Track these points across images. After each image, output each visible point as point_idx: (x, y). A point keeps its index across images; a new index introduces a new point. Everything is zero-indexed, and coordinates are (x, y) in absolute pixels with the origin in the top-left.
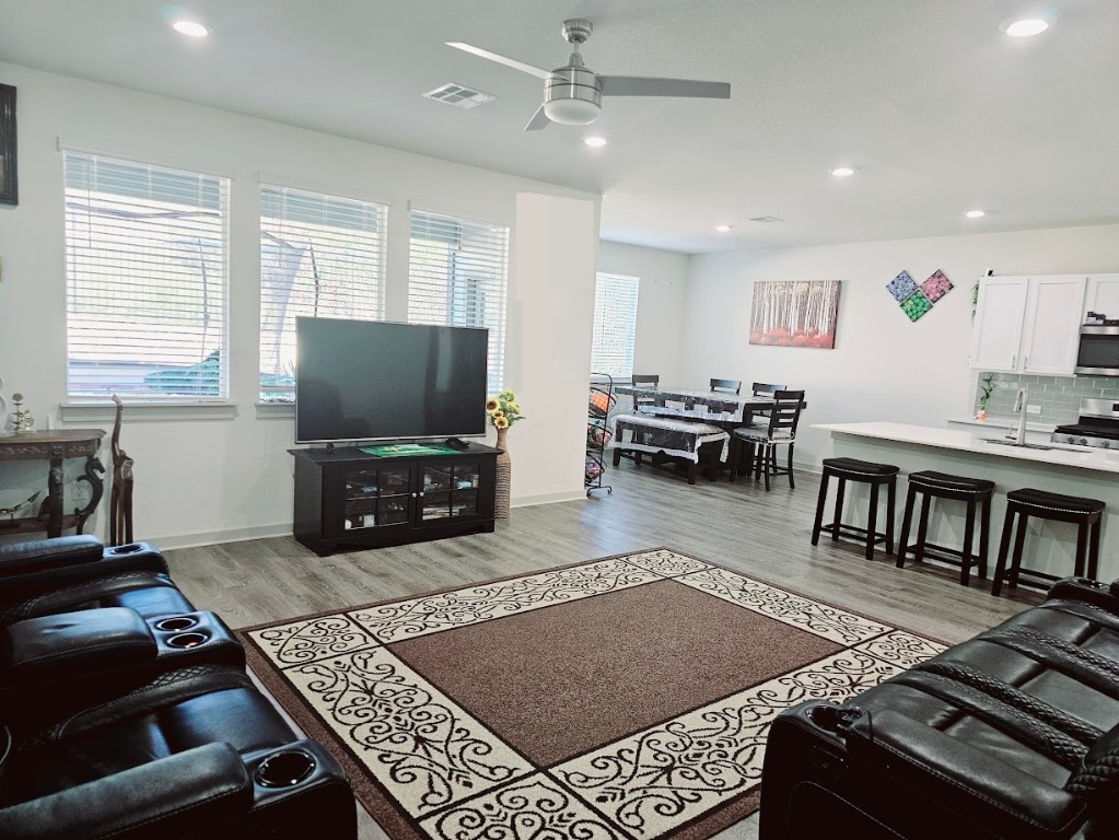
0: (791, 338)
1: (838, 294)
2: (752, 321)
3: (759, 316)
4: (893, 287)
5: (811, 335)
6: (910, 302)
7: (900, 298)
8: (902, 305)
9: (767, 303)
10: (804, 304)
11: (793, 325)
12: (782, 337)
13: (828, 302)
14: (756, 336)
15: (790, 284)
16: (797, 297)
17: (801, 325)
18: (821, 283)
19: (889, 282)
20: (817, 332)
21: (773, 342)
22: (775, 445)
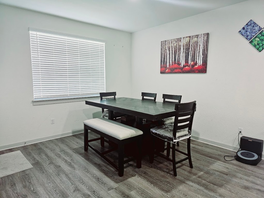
0: (182, 69)
1: (207, 41)
2: (161, 61)
3: (164, 59)
4: (243, 31)
5: (193, 66)
6: (257, 39)
7: (249, 37)
8: (251, 42)
9: (168, 51)
10: (188, 49)
11: (183, 63)
12: (176, 69)
13: (202, 46)
14: (164, 69)
15: (179, 40)
16: (184, 46)
17: (187, 61)
18: (197, 36)
19: (240, 28)
20: (196, 64)
21: (173, 71)
22: (178, 142)
